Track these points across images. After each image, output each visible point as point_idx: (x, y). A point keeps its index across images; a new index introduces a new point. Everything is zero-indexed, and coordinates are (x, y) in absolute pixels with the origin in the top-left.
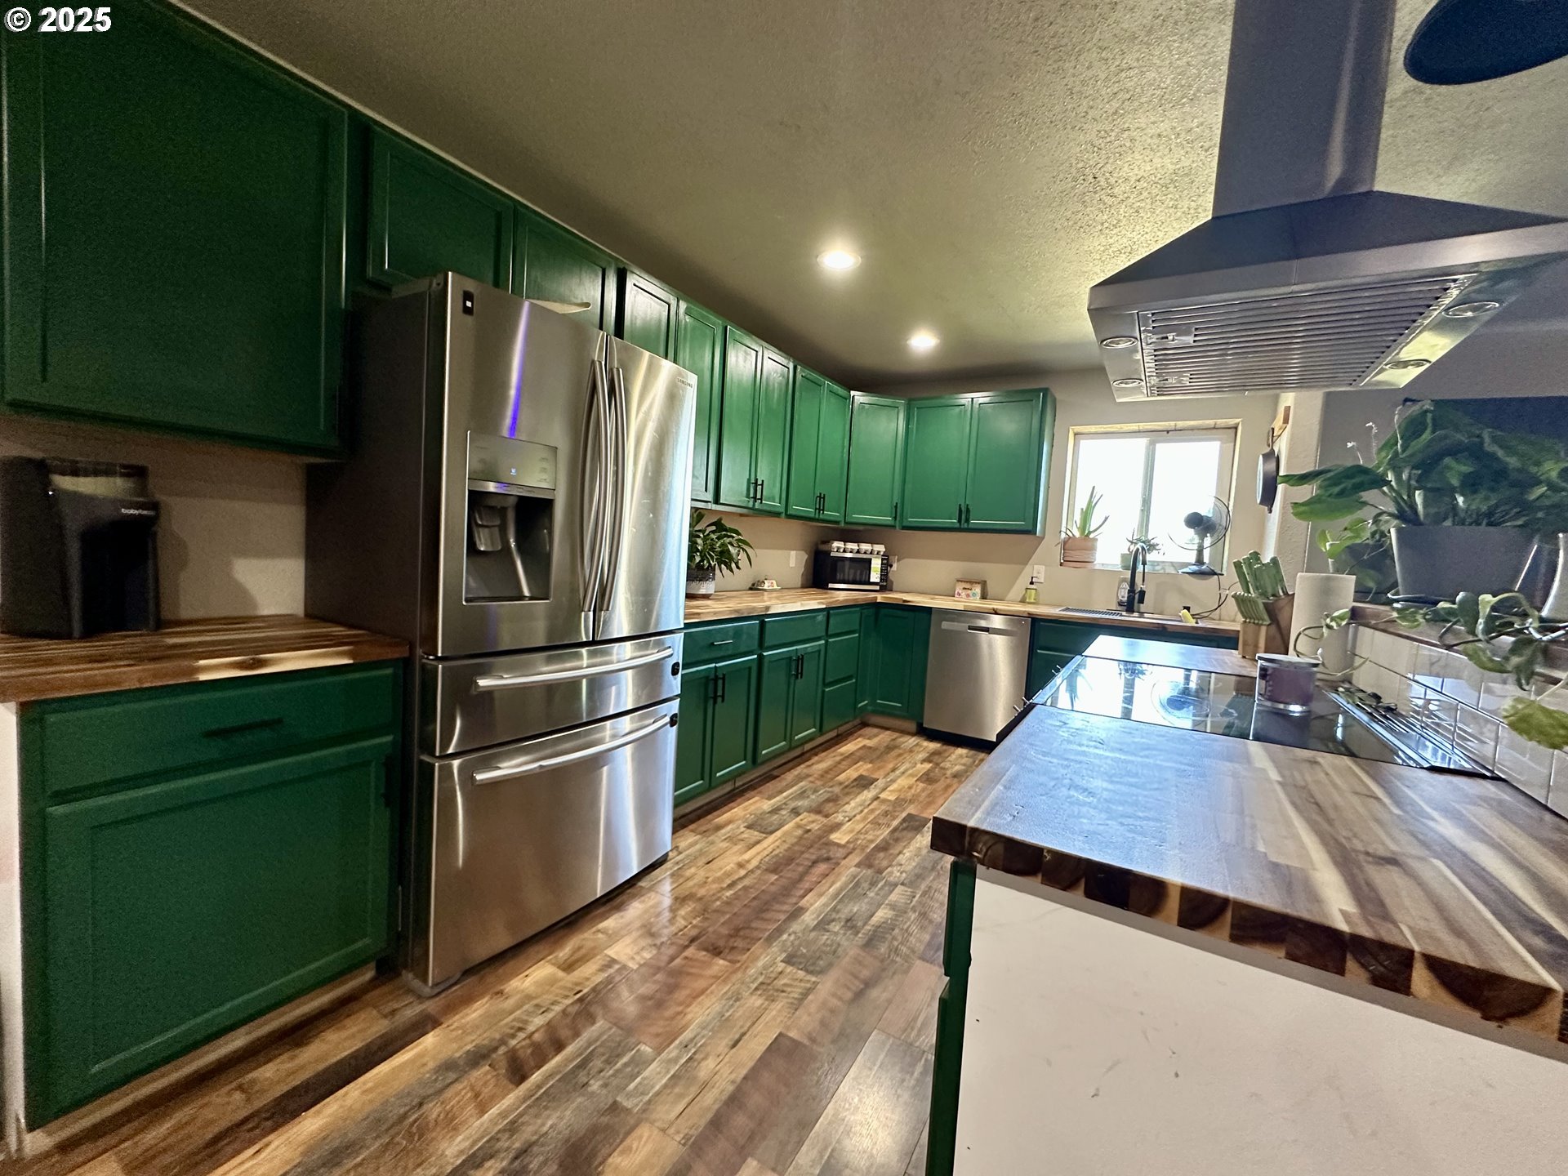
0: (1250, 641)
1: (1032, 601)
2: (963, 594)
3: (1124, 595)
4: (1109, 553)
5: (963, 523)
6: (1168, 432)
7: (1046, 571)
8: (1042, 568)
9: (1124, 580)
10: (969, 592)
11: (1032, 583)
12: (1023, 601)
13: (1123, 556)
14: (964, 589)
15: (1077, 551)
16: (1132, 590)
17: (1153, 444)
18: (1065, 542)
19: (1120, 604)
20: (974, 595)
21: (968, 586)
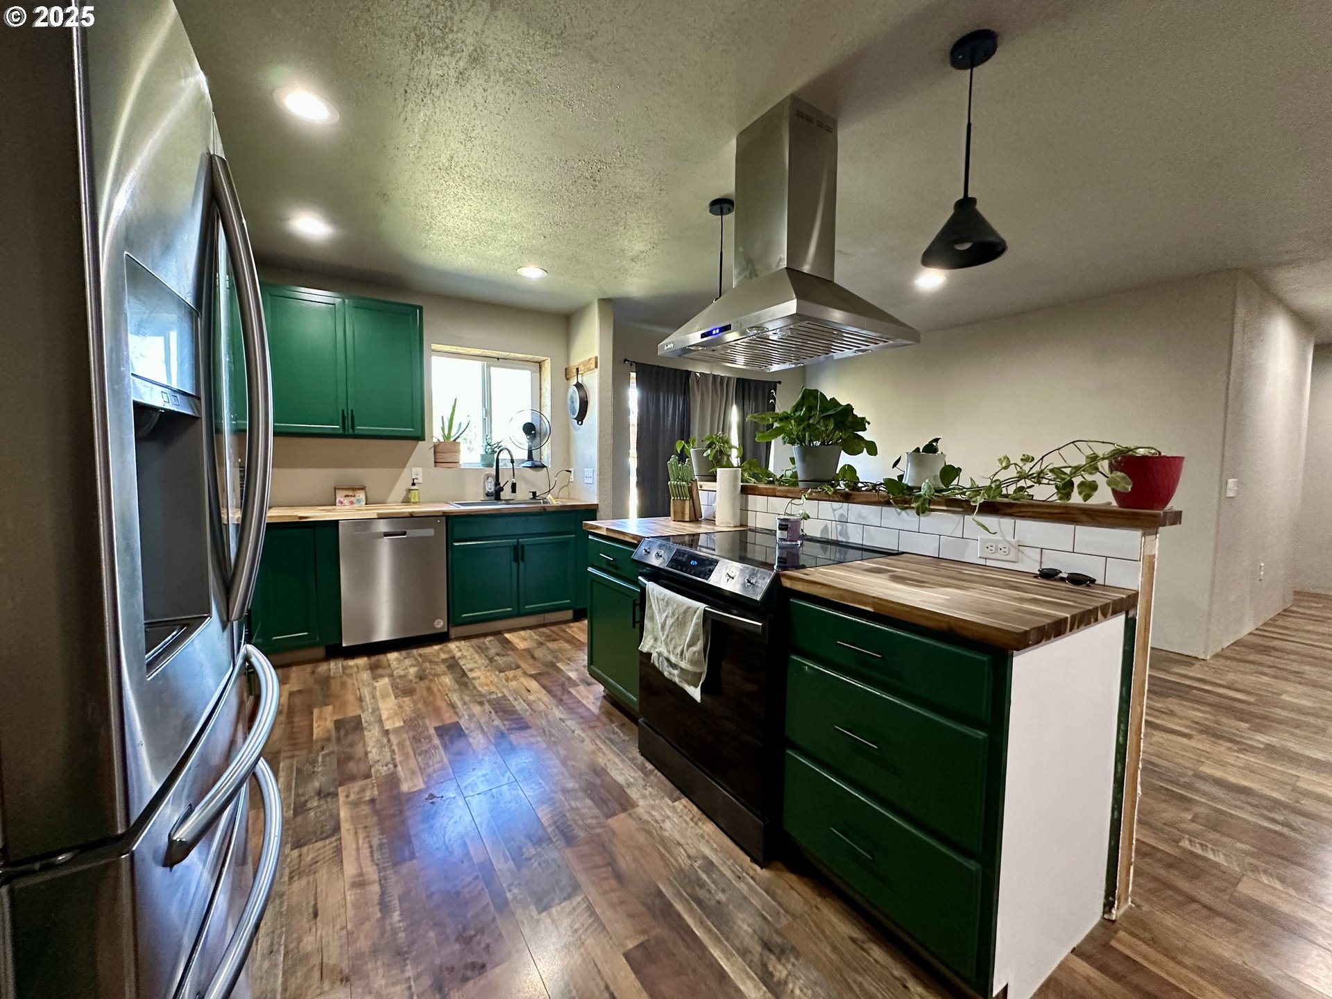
0: (679, 510)
1: (417, 500)
2: (346, 501)
3: (490, 487)
4: (470, 455)
5: (348, 432)
6: (498, 359)
7: (423, 472)
8: (420, 470)
9: (488, 477)
10: (352, 499)
11: (414, 484)
12: (406, 501)
13: (482, 456)
14: (347, 496)
15: (444, 454)
16: (497, 483)
17: (489, 367)
18: (435, 447)
19: (488, 495)
20: (359, 501)
21: (350, 493)
